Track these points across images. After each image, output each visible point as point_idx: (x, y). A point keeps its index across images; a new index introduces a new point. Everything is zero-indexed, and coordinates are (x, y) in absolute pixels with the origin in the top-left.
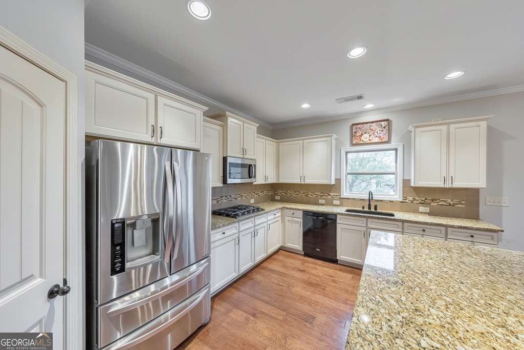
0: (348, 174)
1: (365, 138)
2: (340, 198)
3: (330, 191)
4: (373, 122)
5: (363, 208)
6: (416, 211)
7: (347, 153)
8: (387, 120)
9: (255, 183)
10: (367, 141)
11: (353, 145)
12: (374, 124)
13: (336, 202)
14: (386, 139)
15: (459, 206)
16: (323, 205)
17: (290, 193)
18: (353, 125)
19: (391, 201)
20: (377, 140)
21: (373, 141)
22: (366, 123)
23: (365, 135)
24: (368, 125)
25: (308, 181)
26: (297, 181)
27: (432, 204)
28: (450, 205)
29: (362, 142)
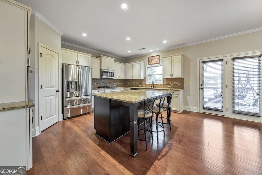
0: (149, 75)
1: (153, 62)
2: (146, 84)
3: (143, 82)
4: (154, 56)
5: (151, 87)
6: (167, 87)
7: (148, 68)
8: (159, 55)
9: (114, 79)
10: (153, 63)
11: (149, 64)
12: (155, 57)
13: (144, 86)
14: (158, 62)
15: (179, 84)
16: (140, 87)
17: (131, 83)
18: (149, 57)
19: (160, 84)
20: (156, 62)
21: (155, 63)
22: (153, 56)
23: (153, 61)
24: (153, 57)
25: (134, 78)
26: (131, 78)
27: (171, 84)
28: (176, 84)
29: (152, 63)
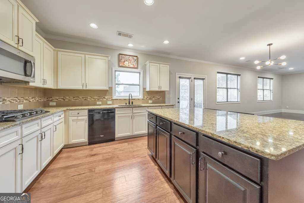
0: (116, 84)
1: (126, 63)
2: (112, 100)
3: (105, 95)
4: (130, 56)
5: (126, 104)
6: (148, 103)
7: (115, 71)
8: (137, 57)
10: (127, 65)
11: (120, 66)
12: (131, 57)
13: (109, 102)
14: (136, 67)
15: (161, 99)
16: (100, 105)
18: (120, 54)
19: (138, 99)
20: (132, 66)
21: (130, 66)
22: (127, 55)
23: (126, 62)
24: (128, 56)
26: (80, 87)
27: (153, 99)
28: (158, 99)
29: (124, 66)
